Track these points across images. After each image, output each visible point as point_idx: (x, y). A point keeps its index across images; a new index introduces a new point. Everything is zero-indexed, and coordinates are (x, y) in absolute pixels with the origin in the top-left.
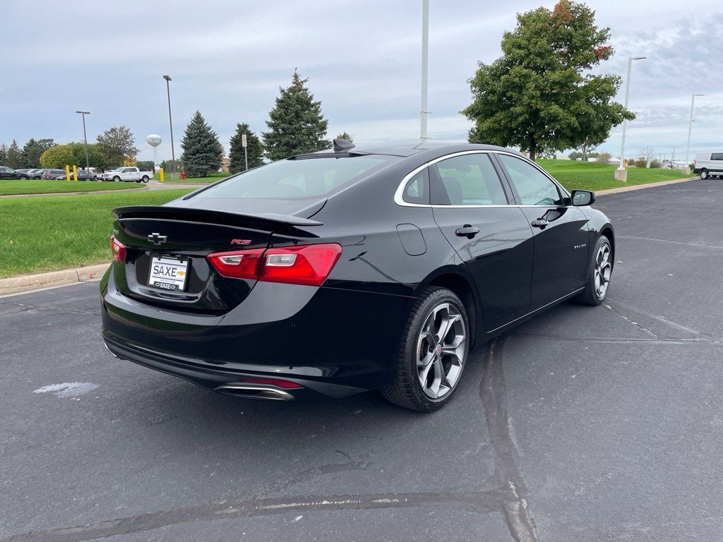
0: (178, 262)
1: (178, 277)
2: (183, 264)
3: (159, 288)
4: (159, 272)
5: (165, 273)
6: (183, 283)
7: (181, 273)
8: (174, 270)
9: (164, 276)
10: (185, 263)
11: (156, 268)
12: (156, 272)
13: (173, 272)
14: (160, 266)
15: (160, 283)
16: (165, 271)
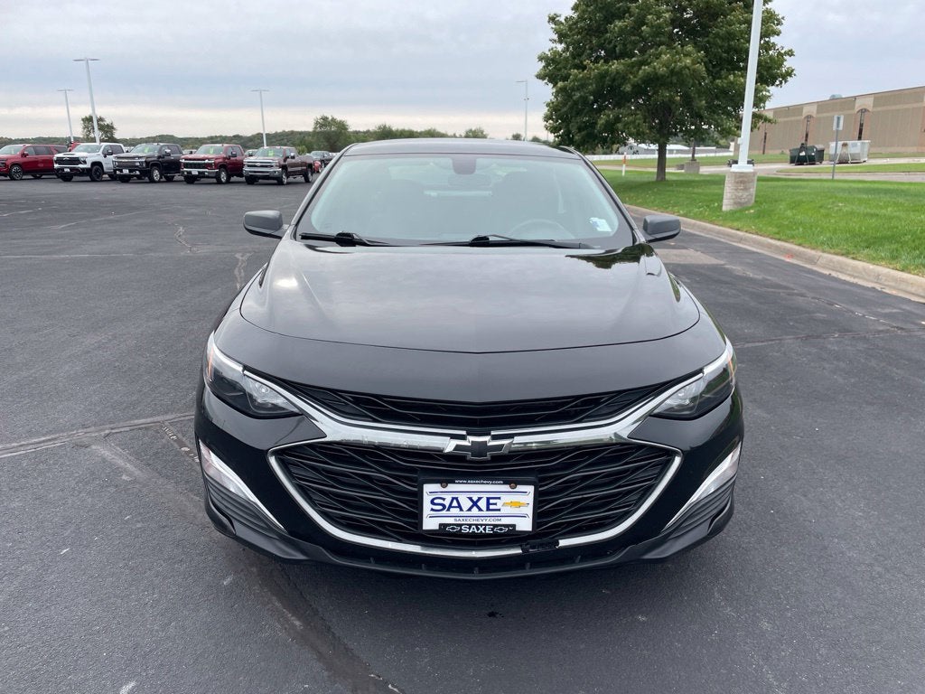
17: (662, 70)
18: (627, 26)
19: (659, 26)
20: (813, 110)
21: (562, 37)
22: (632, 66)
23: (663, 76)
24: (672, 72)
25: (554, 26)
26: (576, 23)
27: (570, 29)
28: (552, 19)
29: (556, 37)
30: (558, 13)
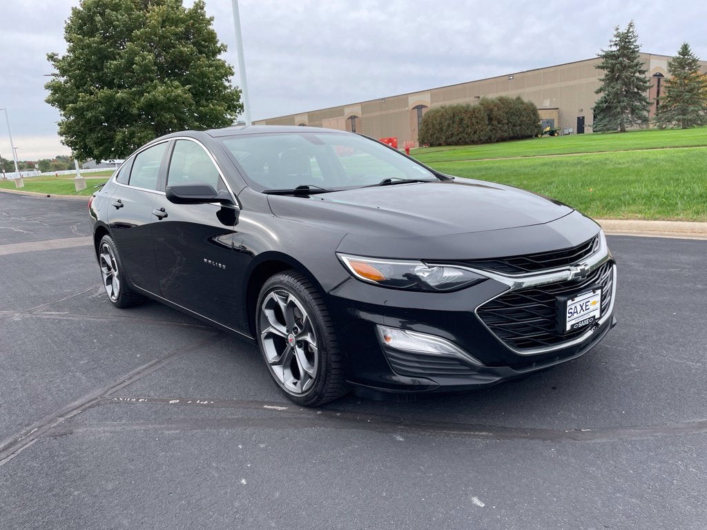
17: (161, 98)
18: (120, 64)
19: (146, 65)
20: (357, 111)
21: (64, 72)
22: (134, 94)
23: (162, 103)
24: (169, 100)
25: (53, 62)
26: (73, 61)
27: (69, 65)
28: (51, 57)
29: (57, 72)
30: (55, 52)
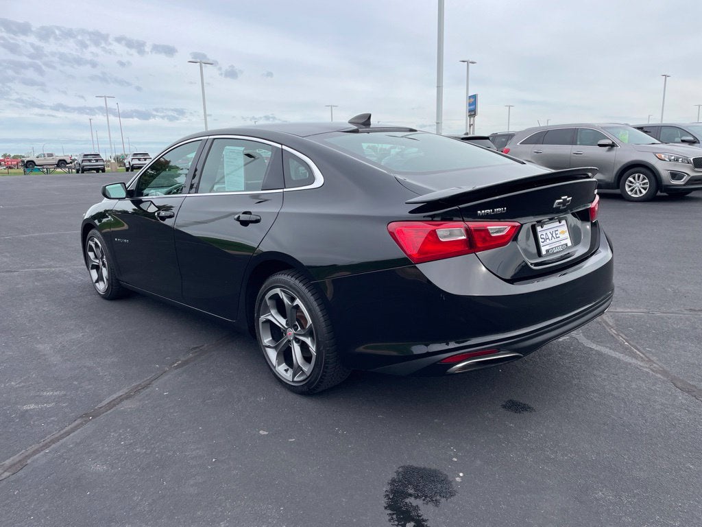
0: (557, 224)
1: (562, 237)
2: (562, 224)
3: (554, 254)
4: (545, 240)
5: (550, 238)
6: (569, 239)
7: (563, 232)
8: (557, 232)
9: (551, 241)
10: (563, 222)
11: (542, 237)
12: (543, 240)
13: (556, 234)
14: (544, 233)
15: (552, 248)
16: (550, 236)
